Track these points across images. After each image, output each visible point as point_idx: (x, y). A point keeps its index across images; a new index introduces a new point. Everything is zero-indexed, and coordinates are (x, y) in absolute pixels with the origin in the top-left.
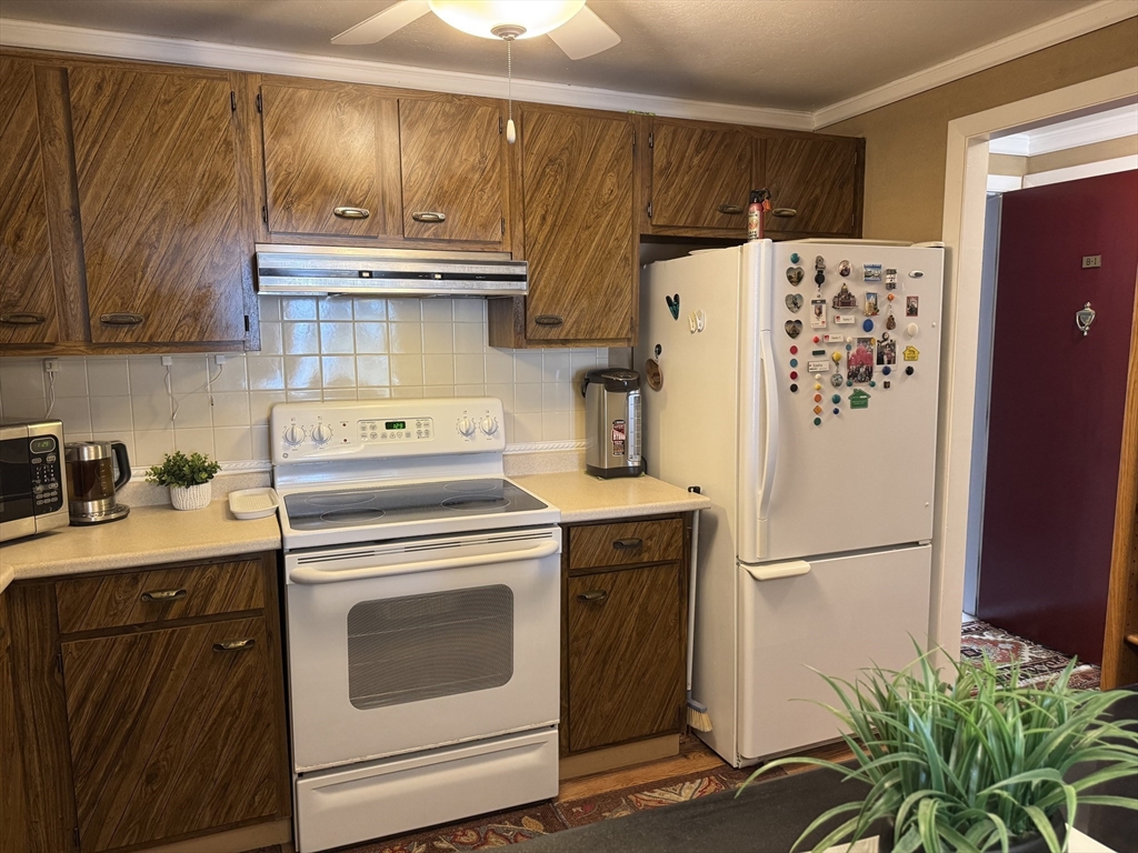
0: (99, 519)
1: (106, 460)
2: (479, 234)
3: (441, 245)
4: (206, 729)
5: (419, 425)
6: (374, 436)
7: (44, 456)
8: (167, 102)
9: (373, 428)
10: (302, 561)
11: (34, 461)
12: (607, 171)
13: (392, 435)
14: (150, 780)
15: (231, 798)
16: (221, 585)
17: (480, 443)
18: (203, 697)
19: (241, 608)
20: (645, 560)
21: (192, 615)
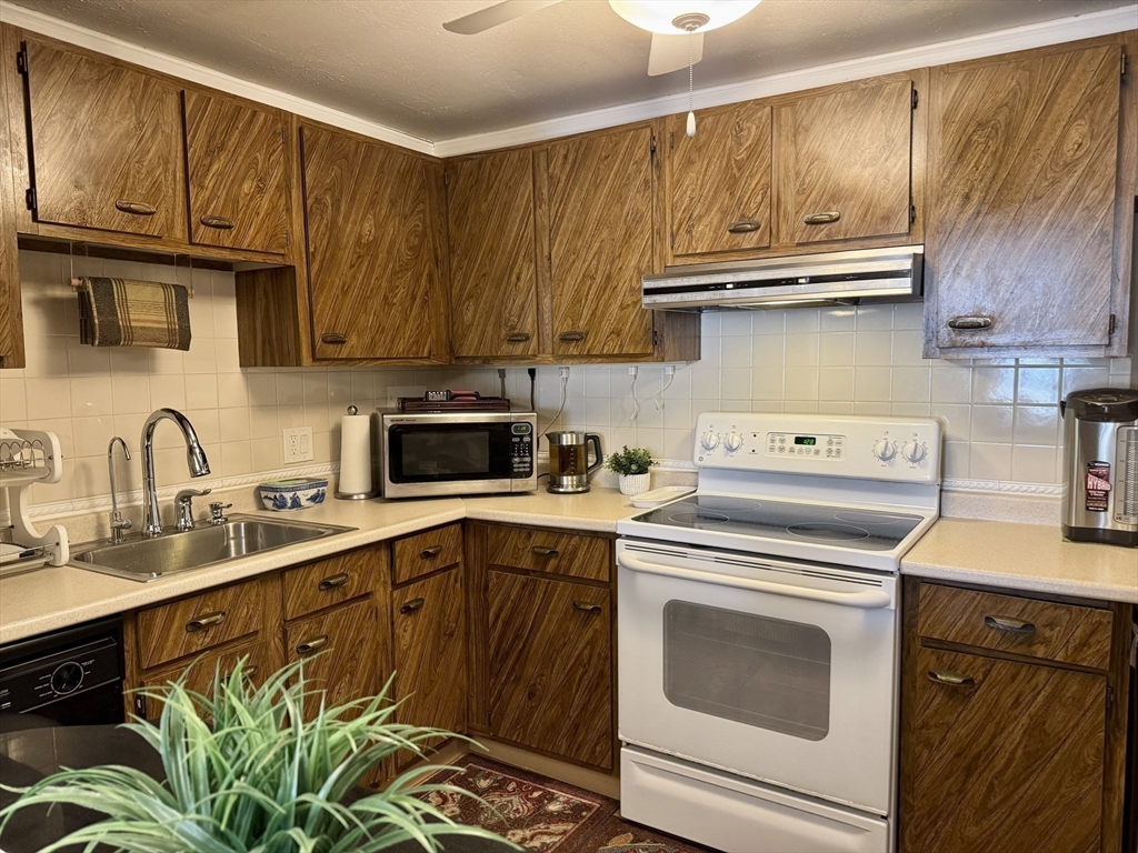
0: (570, 489)
1: (577, 446)
2: (879, 227)
3: (836, 246)
4: (566, 671)
5: (830, 443)
6: (782, 449)
7: (521, 437)
8: (607, 157)
9: (782, 441)
10: (629, 547)
11: (514, 440)
12: (1072, 119)
13: (800, 451)
14: (531, 696)
15: (580, 738)
16: (581, 554)
17: (901, 470)
18: (565, 644)
19: (593, 578)
20: (1040, 655)
21: (561, 573)
